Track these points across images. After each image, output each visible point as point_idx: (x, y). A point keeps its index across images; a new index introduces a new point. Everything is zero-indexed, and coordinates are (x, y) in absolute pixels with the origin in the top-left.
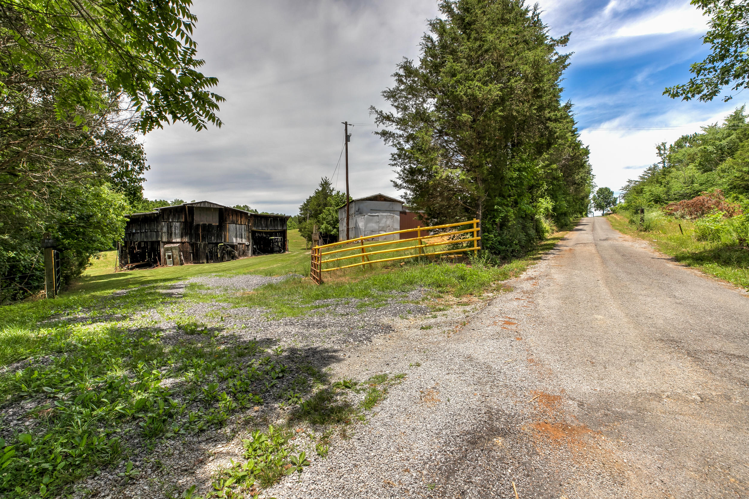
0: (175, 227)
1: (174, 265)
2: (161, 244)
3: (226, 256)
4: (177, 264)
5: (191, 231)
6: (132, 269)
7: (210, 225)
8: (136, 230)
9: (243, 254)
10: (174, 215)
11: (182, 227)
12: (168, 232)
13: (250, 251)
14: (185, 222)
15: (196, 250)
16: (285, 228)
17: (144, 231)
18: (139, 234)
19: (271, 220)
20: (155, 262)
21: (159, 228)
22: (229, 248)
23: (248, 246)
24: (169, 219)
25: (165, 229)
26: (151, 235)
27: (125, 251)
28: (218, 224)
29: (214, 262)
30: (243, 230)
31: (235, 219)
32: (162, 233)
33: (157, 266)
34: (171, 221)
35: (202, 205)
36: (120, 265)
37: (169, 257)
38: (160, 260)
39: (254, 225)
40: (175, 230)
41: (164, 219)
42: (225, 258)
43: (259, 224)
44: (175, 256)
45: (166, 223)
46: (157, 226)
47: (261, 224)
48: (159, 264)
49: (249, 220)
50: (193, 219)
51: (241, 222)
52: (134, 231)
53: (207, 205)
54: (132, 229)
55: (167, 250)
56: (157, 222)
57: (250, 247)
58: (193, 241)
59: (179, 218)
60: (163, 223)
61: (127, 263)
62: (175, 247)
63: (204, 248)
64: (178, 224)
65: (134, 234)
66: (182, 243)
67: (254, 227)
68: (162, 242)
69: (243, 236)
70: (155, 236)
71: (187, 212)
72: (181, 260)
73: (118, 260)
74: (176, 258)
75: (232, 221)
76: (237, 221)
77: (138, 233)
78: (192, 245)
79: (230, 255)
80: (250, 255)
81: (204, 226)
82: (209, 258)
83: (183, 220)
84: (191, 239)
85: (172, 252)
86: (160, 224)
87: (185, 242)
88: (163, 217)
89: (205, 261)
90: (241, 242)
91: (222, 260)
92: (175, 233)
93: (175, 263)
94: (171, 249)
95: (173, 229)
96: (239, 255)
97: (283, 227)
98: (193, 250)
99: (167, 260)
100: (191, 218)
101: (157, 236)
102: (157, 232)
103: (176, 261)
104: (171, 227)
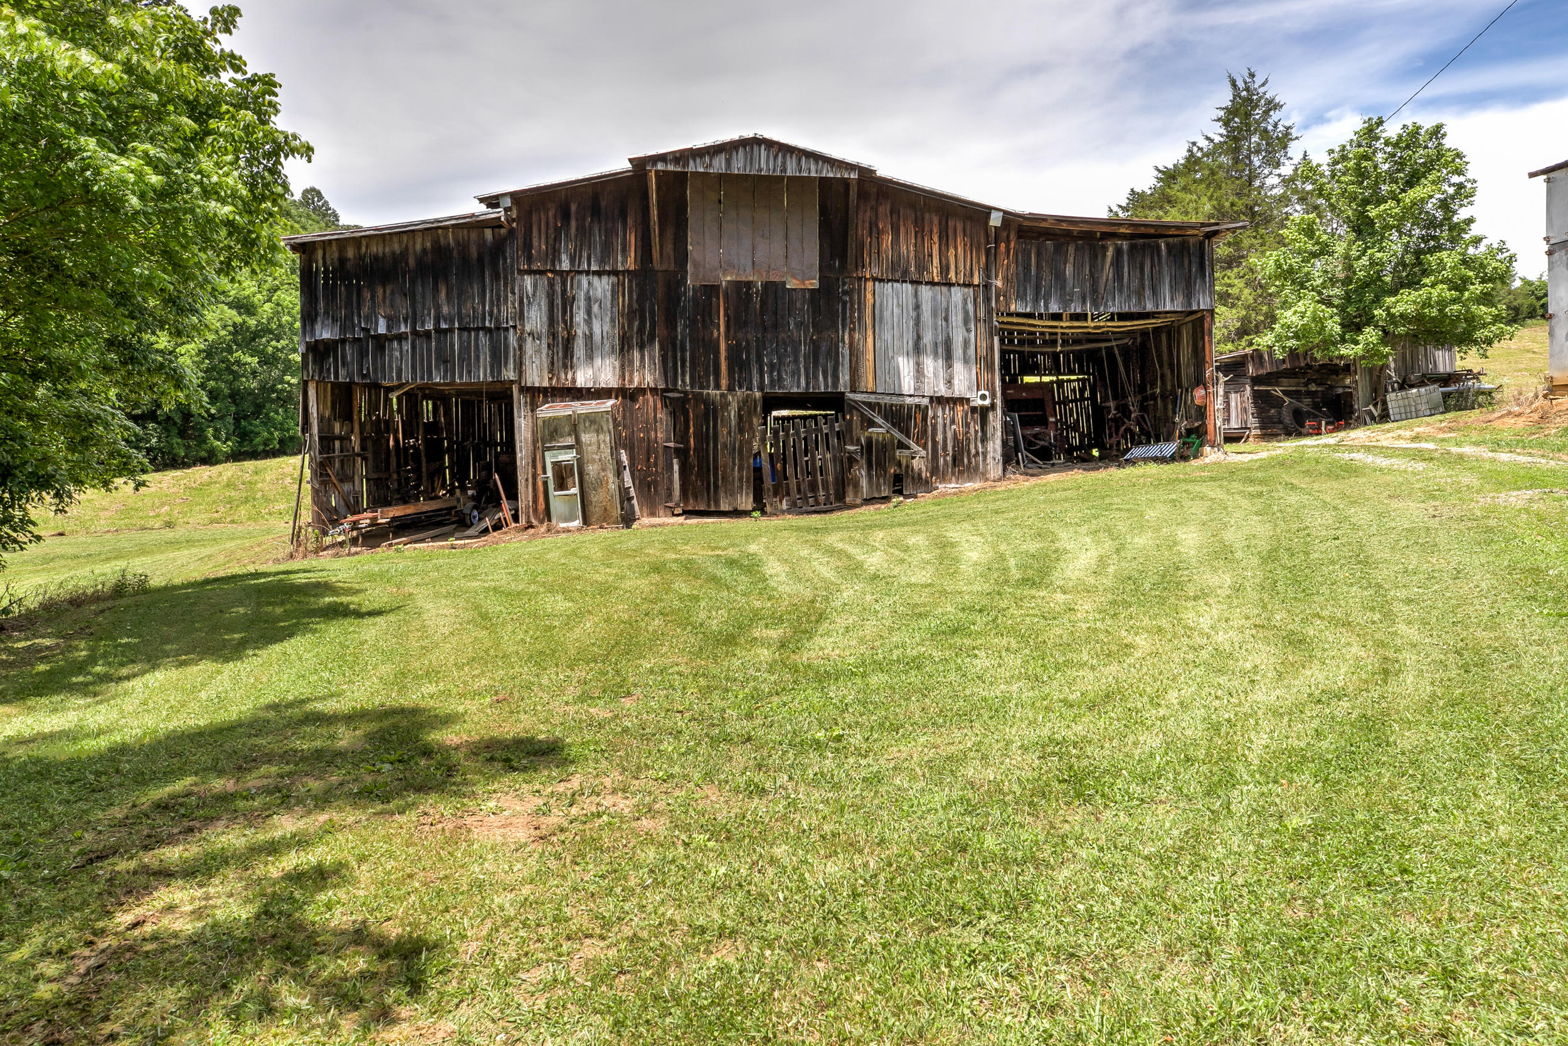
0: (588, 299)
1: (586, 521)
2: (519, 401)
3: (861, 473)
4: (605, 519)
5: (671, 324)
6: (373, 537)
7: (773, 289)
8: (391, 321)
9: (956, 460)
10: (584, 235)
11: (624, 301)
12: (553, 335)
13: (995, 446)
14: (643, 275)
15: (703, 438)
16: (1202, 302)
17: (430, 326)
18: (407, 346)
19: (1119, 252)
20: (487, 500)
21: (507, 310)
22: (881, 430)
23: (984, 412)
24: (555, 256)
25: (536, 318)
26: (465, 349)
27: (344, 439)
28: (814, 284)
29: (796, 509)
30: (957, 319)
31: (907, 248)
32: (521, 341)
33: (497, 527)
34: (565, 265)
35: (739, 165)
36: (318, 519)
37: (562, 476)
38: (513, 496)
39: (1024, 282)
40: (589, 322)
41: (529, 259)
42: (856, 485)
43: (1047, 278)
44: (592, 469)
45: (543, 282)
46: (497, 301)
47: (1060, 277)
48: (506, 512)
49: (991, 257)
50: (682, 257)
51: (945, 269)
52: (382, 329)
53: (764, 164)
54: (372, 318)
55: (549, 433)
56: (496, 277)
57: (996, 421)
58: (685, 382)
59: (607, 251)
60: (528, 281)
61: (354, 508)
62: (592, 420)
63: (743, 424)
64: (602, 287)
65: (381, 342)
66: (627, 395)
67: (1021, 297)
68: (524, 390)
69: (958, 352)
70: (485, 357)
71: (654, 212)
72: (625, 497)
73: (307, 488)
74: (601, 483)
75: (894, 267)
76: (922, 267)
77: (400, 338)
78: (678, 407)
79: (882, 466)
80: (994, 468)
81: (742, 289)
82: (768, 483)
83: (631, 264)
84: (668, 368)
85: (578, 445)
86: (509, 283)
87: (641, 391)
88: (528, 246)
89: (745, 501)
90: (943, 391)
91: (840, 496)
92: (589, 338)
93: (596, 511)
94: (574, 425)
95: (580, 317)
96: (934, 470)
97: (1189, 296)
98: (682, 437)
99: (553, 493)
100: (669, 248)
101: (498, 357)
102: (497, 332)
103: (597, 498)
104: (568, 302)
